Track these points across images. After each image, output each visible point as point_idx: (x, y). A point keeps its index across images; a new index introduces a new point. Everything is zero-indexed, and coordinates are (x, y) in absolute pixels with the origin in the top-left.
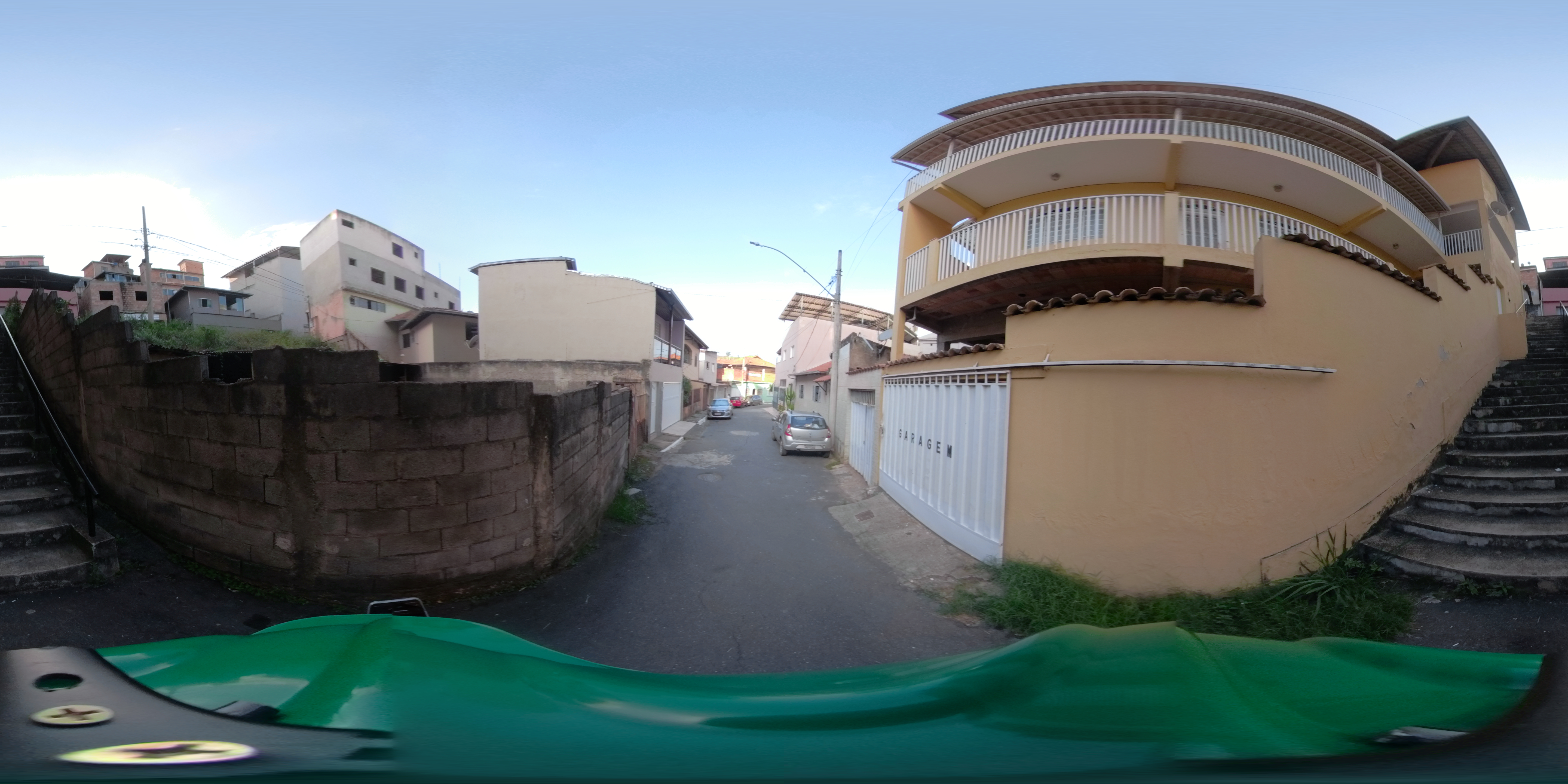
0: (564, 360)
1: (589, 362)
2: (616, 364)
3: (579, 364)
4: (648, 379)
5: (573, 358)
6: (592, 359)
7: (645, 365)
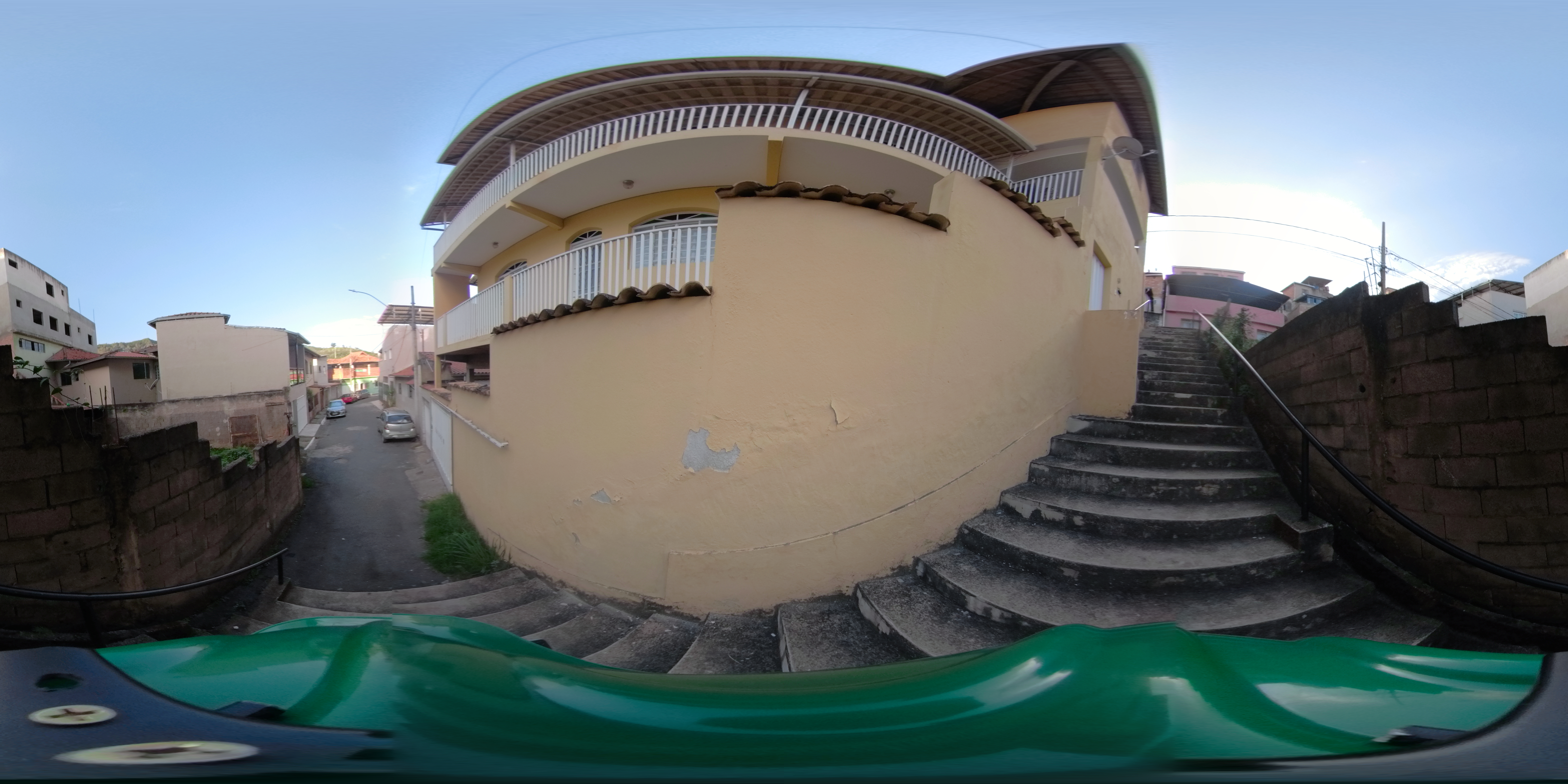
0: (229, 394)
1: (248, 394)
2: (266, 393)
3: (241, 396)
4: (289, 401)
5: (236, 392)
6: (249, 391)
7: (285, 391)
